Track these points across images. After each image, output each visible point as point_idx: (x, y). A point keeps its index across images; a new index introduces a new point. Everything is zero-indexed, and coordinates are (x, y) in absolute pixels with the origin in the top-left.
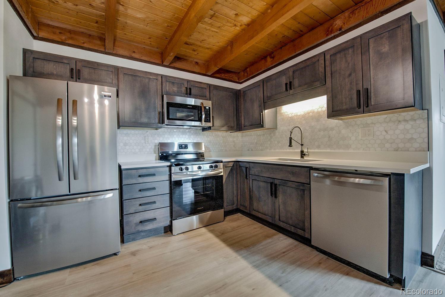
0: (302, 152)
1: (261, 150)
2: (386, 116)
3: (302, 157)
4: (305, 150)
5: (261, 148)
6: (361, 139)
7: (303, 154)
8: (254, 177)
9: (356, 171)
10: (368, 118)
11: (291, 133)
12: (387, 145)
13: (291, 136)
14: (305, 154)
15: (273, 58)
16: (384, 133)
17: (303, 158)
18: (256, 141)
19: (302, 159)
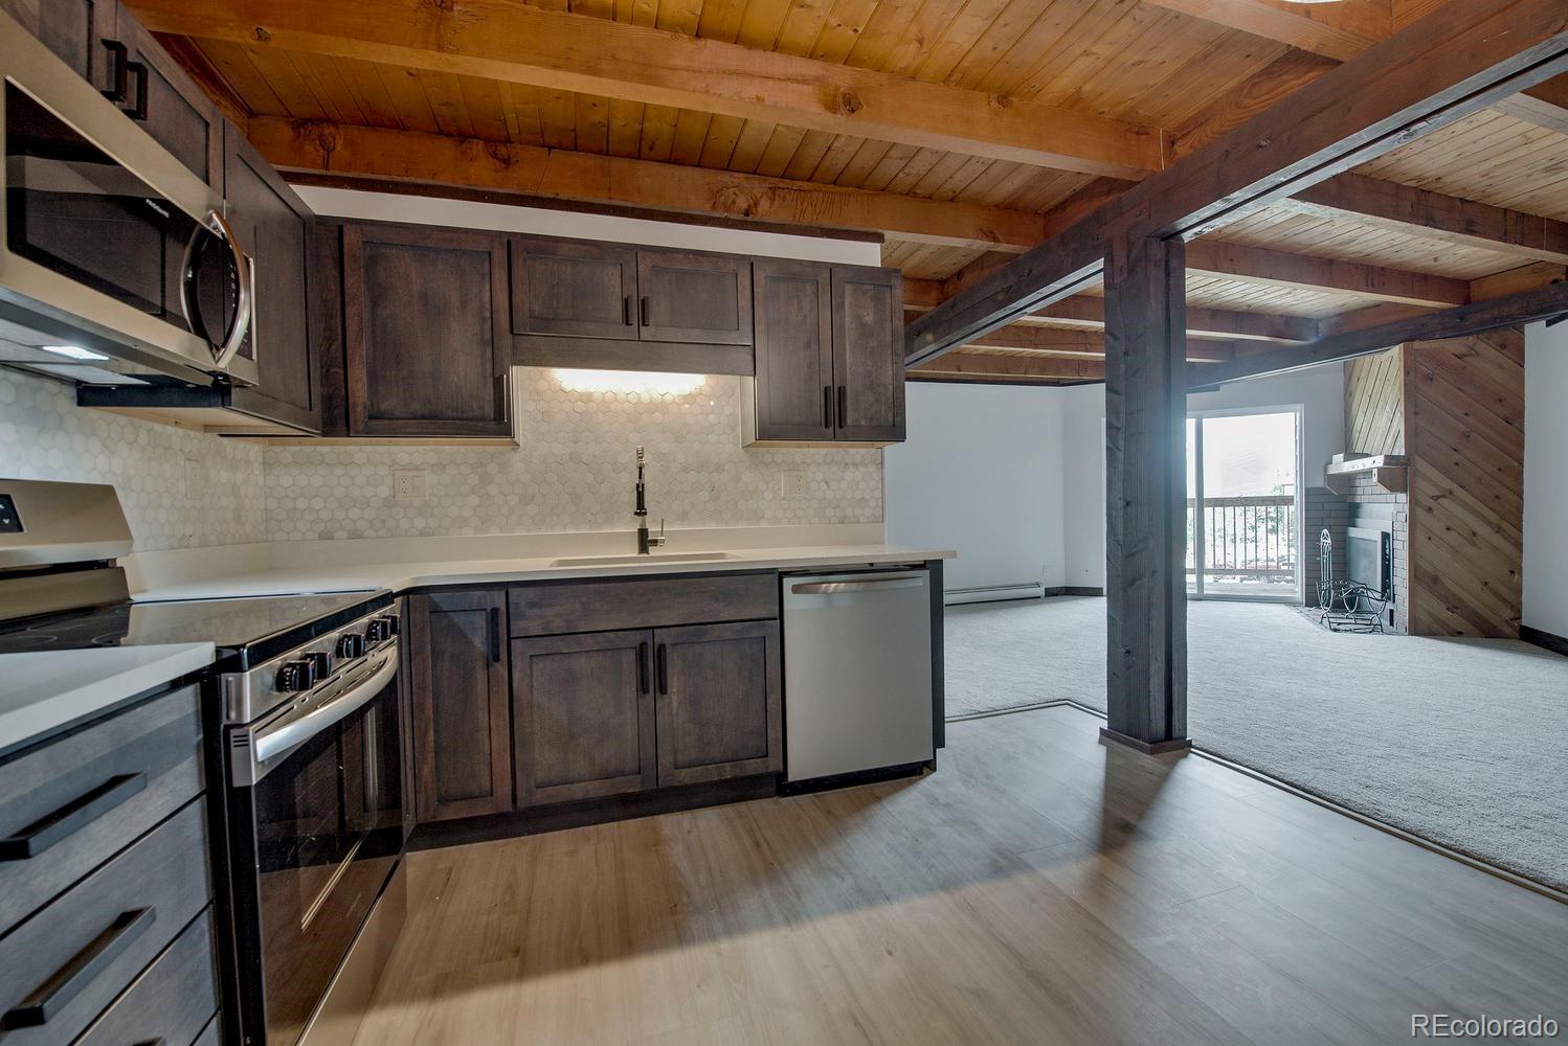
0: (643, 533)
1: (422, 534)
2: (825, 450)
3: (643, 548)
4: (653, 529)
5: (420, 523)
6: (784, 498)
7: (645, 541)
8: (541, 646)
9: (872, 564)
10: (797, 449)
11: (640, 468)
12: (829, 512)
13: (640, 478)
14: (655, 542)
15: (507, 162)
16: (824, 486)
17: (647, 553)
18: (384, 492)
19: (645, 555)
